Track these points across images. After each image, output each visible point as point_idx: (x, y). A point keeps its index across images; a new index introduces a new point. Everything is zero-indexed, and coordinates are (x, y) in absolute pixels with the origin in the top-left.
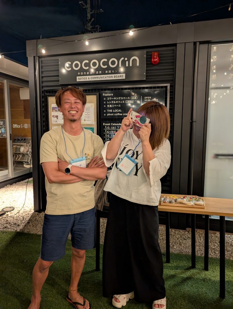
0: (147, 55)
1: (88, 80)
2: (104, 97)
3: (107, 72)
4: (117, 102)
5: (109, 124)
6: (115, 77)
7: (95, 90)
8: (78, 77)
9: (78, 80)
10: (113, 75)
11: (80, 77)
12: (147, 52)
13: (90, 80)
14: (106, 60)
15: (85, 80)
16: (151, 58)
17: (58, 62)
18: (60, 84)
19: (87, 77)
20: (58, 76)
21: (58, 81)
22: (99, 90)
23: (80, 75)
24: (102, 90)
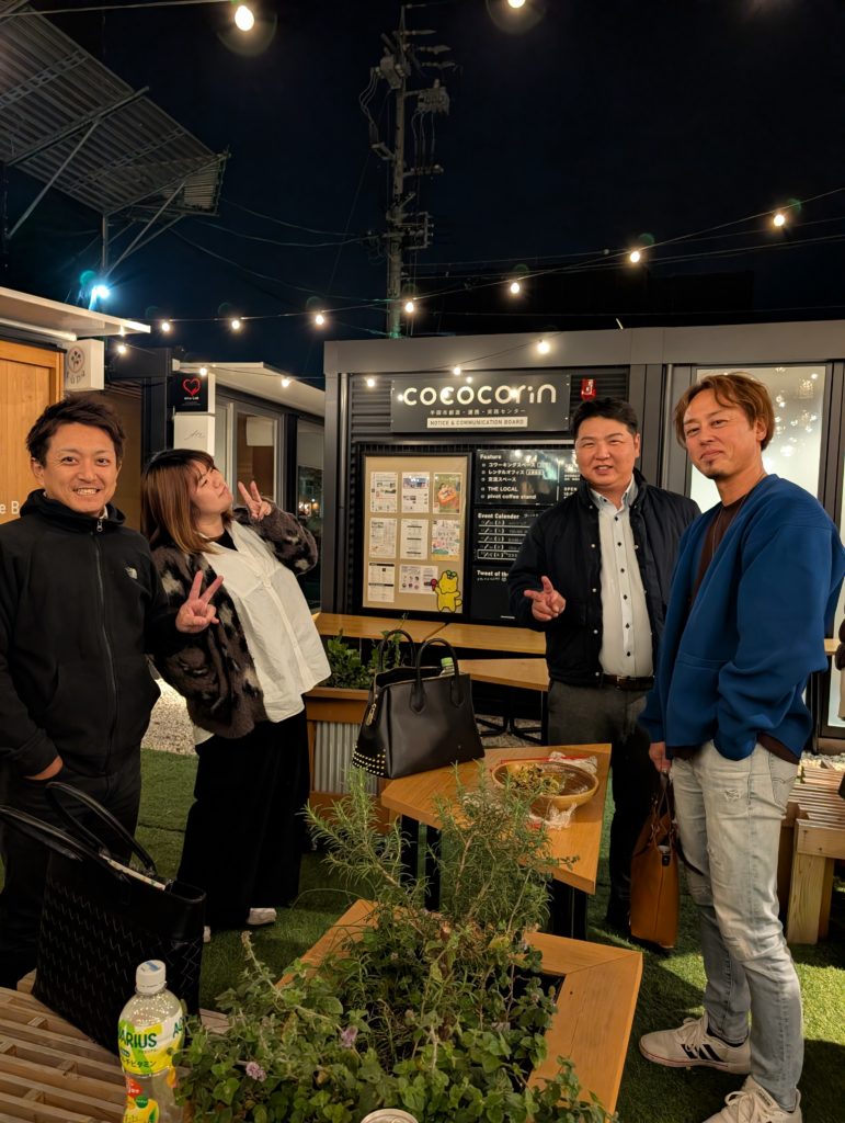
0: (572, 383)
1: (450, 426)
2: (484, 461)
3: (490, 412)
4: (509, 472)
5: (491, 516)
6: (506, 422)
7: (465, 446)
8: (429, 420)
9: (429, 426)
10: (503, 419)
11: (435, 419)
12: (572, 377)
13: (455, 426)
14: (489, 388)
15: (446, 426)
16: (580, 389)
17: (390, 387)
18: (392, 431)
19: (450, 420)
20: (389, 414)
21: (389, 424)
22: (472, 446)
23: (435, 416)
24: (479, 447)
